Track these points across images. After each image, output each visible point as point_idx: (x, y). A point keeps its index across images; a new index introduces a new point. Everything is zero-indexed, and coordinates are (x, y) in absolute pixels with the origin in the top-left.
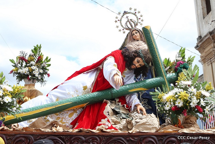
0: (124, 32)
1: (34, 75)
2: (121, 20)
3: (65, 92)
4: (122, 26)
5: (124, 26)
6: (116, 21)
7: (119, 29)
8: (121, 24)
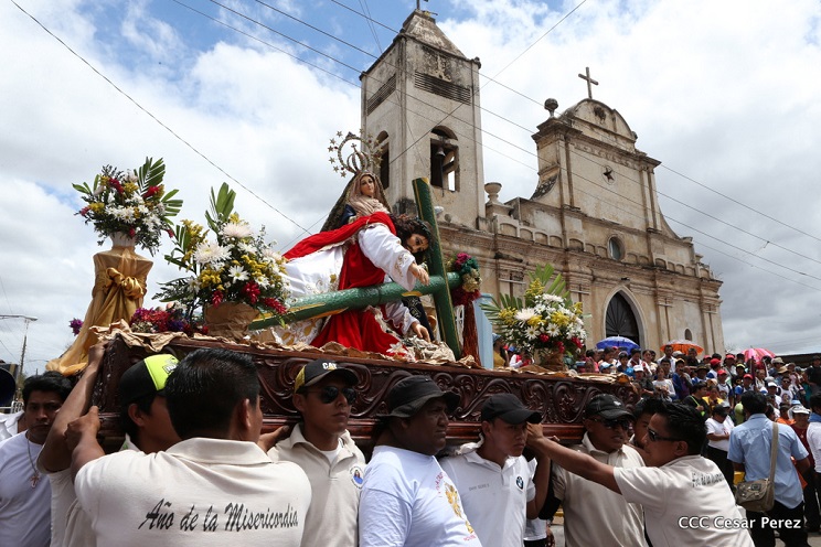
0: (343, 175)
1: (145, 228)
2: (340, 149)
3: (299, 281)
4: (341, 161)
5: (345, 163)
6: (331, 149)
7: (335, 165)
8: (339, 155)
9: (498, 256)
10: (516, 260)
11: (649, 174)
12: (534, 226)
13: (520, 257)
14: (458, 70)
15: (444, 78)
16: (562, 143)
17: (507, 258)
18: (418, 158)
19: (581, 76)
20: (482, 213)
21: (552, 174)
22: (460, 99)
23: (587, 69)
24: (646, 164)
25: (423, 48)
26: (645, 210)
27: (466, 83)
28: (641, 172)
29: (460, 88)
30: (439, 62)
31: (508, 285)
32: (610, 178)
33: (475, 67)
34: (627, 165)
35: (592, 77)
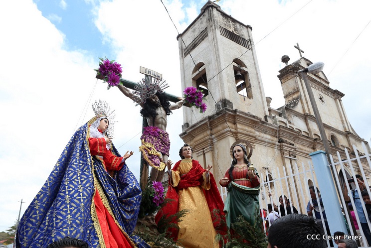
9: (281, 141)
10: (291, 144)
11: (339, 100)
12: (293, 124)
13: (292, 142)
14: (241, 30)
15: (235, 32)
16: (298, 78)
17: (286, 142)
18: (228, 75)
19: (295, 47)
20: (268, 114)
21: (295, 96)
22: (245, 46)
23: (297, 44)
24: (338, 95)
25: (222, 15)
26: (342, 121)
27: (247, 38)
28: (335, 99)
29: (244, 39)
30: (231, 24)
31: (289, 160)
32: (322, 101)
33: (249, 29)
34: (328, 95)
35: (300, 48)
